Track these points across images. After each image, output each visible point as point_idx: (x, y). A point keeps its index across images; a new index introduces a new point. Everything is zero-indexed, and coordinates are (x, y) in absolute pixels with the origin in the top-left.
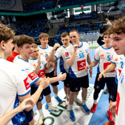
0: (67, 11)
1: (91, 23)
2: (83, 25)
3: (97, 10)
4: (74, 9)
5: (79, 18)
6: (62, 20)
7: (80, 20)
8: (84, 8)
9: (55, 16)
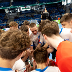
0: (17, 9)
1: (31, 15)
2: (28, 16)
3: (33, 9)
4: (21, 8)
5: (25, 12)
6: (15, 13)
7: (25, 13)
8: (27, 7)
9: (11, 11)
